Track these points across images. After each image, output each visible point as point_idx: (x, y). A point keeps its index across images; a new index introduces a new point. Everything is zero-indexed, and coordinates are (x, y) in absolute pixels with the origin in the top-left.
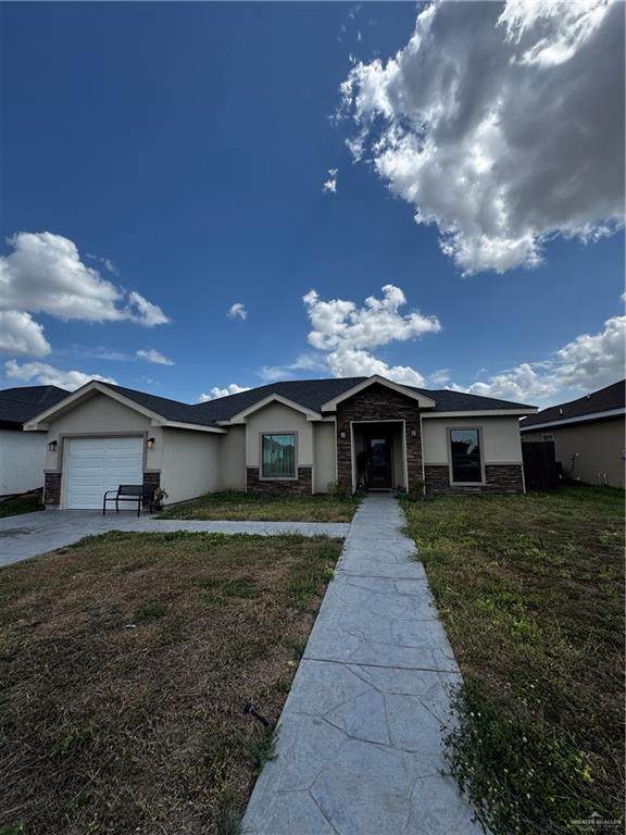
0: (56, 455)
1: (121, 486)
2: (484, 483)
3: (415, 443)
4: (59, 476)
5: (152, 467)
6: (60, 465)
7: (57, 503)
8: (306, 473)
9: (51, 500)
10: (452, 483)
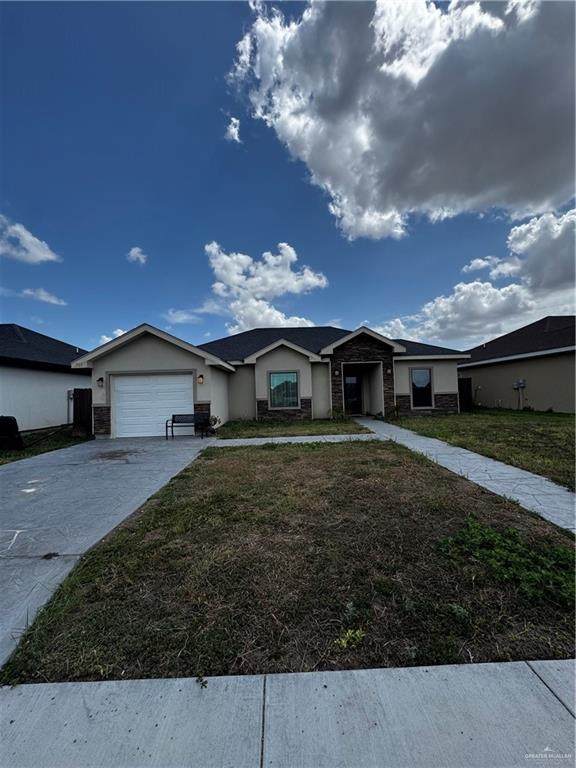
0: (103, 391)
1: (174, 416)
2: (433, 408)
3: (389, 379)
4: (109, 409)
5: (202, 398)
6: (109, 400)
7: (108, 432)
8: (307, 403)
9: (102, 431)
10: (412, 408)
